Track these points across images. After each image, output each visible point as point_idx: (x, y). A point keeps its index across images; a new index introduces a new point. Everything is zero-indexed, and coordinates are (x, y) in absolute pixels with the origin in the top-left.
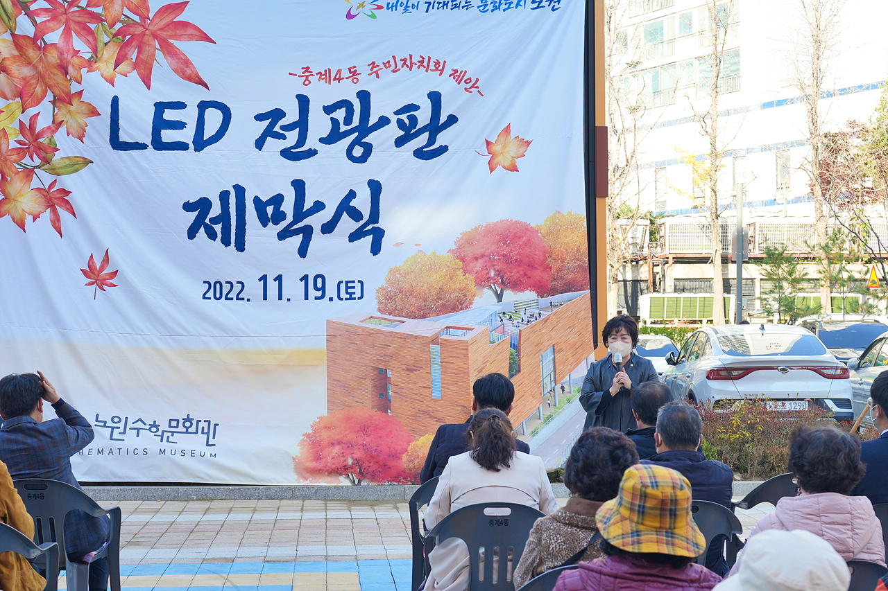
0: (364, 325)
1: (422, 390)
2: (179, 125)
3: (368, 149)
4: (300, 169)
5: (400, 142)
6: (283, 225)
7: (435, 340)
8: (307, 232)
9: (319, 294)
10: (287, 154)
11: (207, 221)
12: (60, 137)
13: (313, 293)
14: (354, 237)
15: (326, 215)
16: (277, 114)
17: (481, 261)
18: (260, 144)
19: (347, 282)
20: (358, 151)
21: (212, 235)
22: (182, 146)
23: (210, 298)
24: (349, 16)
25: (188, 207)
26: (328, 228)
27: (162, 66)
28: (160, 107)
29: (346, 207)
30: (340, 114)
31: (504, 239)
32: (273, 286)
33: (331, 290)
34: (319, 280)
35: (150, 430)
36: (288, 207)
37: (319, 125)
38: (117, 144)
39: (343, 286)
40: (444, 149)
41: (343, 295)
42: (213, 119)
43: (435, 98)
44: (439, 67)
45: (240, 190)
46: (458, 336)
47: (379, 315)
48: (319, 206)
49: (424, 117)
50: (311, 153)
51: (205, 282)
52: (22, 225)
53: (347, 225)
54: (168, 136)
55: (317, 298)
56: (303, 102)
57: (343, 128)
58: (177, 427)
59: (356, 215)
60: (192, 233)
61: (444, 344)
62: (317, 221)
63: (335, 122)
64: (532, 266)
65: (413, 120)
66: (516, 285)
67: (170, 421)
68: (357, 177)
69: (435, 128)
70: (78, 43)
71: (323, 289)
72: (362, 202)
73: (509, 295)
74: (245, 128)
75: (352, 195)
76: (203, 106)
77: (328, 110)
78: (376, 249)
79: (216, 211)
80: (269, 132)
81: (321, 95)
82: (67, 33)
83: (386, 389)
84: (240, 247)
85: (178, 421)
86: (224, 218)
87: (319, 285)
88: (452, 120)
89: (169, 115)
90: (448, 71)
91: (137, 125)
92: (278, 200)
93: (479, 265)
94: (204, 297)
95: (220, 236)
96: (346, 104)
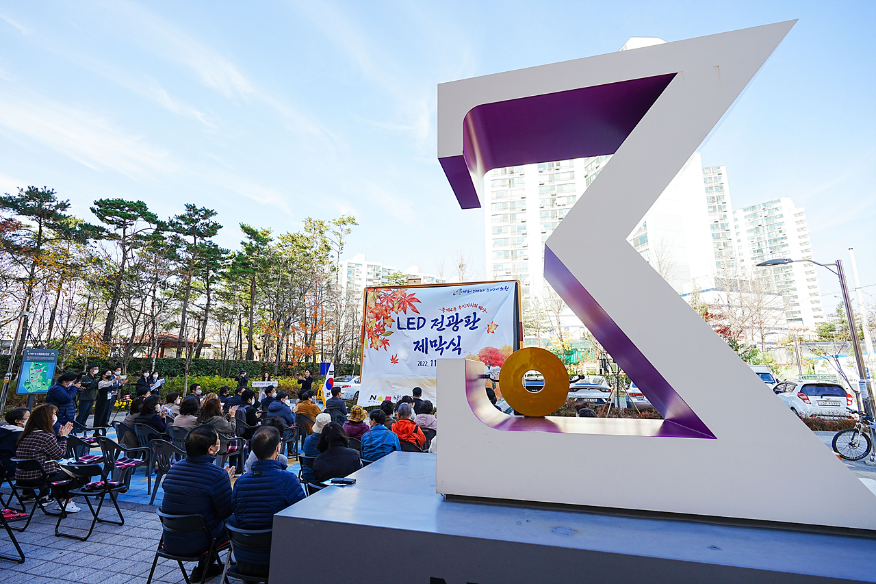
2: (414, 323)
3: (458, 327)
4: (441, 333)
5: (466, 326)
6: (437, 347)
8: (443, 348)
10: (438, 329)
11: (419, 346)
12: (385, 326)
14: (453, 350)
15: (447, 345)
16: (437, 320)
18: (432, 327)
20: (455, 328)
21: (420, 350)
22: (415, 329)
23: (419, 366)
24: (454, 294)
25: (414, 343)
26: (447, 348)
27: (409, 309)
28: (409, 319)
29: (452, 342)
30: (451, 319)
31: (490, 352)
32: (434, 363)
36: (438, 343)
37: (446, 322)
38: (399, 328)
40: (477, 327)
42: (421, 321)
43: (475, 314)
44: (476, 306)
45: (426, 339)
48: (445, 342)
49: (472, 319)
50: (444, 329)
51: (418, 362)
52: (377, 349)
53: (452, 347)
54: (411, 326)
56: (443, 316)
57: (452, 323)
59: (454, 345)
60: (415, 350)
62: (444, 346)
63: (450, 321)
64: (497, 360)
65: (469, 320)
66: (493, 365)
68: (455, 335)
69: (474, 322)
70: (390, 304)
72: (456, 342)
73: (491, 367)
74: (429, 324)
75: (454, 339)
76: (419, 318)
77: (448, 318)
78: (459, 353)
79: (421, 344)
80: (434, 325)
81: (447, 314)
82: (387, 302)
84: (426, 353)
86: (423, 346)
88: (479, 319)
89: (411, 321)
90: (478, 307)
91: (404, 323)
92: (436, 340)
93: (484, 358)
96: (453, 317)
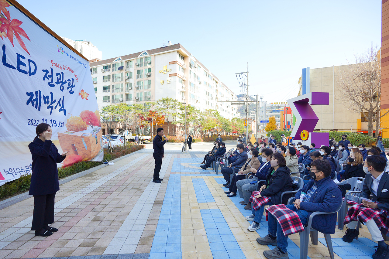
0: (66, 133)
1: (83, 148)
2: (25, 65)
4: (52, 89)
5: (68, 88)
6: (49, 104)
7: (82, 137)
8: (52, 107)
9: (55, 125)
10: (49, 84)
11: (32, 100)
13: (54, 125)
14: (59, 111)
15: (56, 104)
17: (86, 119)
18: (44, 79)
19: (61, 122)
20: (62, 88)
21: (33, 104)
23: (29, 125)
25: (28, 94)
26: (55, 107)
29: (59, 102)
30: (59, 76)
31: (90, 114)
33: (58, 124)
34: (54, 121)
35: (22, 171)
36: (50, 100)
37: (55, 78)
38: (5, 63)
39: (60, 123)
40: (74, 92)
41: (61, 126)
43: (73, 79)
45: (40, 92)
46: (86, 136)
47: (68, 131)
48: (55, 101)
49: (71, 83)
50: (54, 86)
51: (29, 119)
53: (59, 107)
54: (21, 67)
55: (55, 126)
56: (52, 70)
57: (59, 81)
58: (28, 168)
59: (60, 105)
60: (28, 103)
61: (84, 137)
62: (54, 105)
63: (58, 79)
66: (94, 125)
67: (26, 166)
68: (61, 95)
69: (72, 87)
71: (56, 123)
74: (40, 74)
75: (60, 100)
76: (30, 61)
77: (57, 74)
78: (65, 114)
79: (35, 97)
80: (46, 76)
81: (56, 70)
83: (76, 149)
84: (39, 110)
85: (28, 166)
86: (36, 100)
87: (55, 123)
88: (74, 85)
90: (74, 73)
92: (48, 97)
93: (86, 120)
94: (28, 125)
95: (35, 105)
96: (60, 74)
